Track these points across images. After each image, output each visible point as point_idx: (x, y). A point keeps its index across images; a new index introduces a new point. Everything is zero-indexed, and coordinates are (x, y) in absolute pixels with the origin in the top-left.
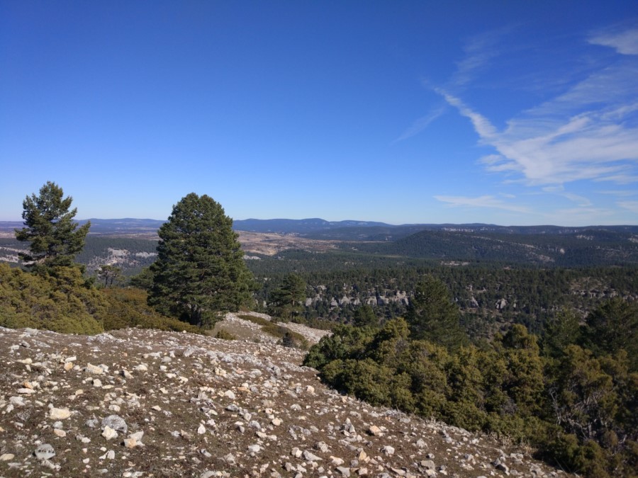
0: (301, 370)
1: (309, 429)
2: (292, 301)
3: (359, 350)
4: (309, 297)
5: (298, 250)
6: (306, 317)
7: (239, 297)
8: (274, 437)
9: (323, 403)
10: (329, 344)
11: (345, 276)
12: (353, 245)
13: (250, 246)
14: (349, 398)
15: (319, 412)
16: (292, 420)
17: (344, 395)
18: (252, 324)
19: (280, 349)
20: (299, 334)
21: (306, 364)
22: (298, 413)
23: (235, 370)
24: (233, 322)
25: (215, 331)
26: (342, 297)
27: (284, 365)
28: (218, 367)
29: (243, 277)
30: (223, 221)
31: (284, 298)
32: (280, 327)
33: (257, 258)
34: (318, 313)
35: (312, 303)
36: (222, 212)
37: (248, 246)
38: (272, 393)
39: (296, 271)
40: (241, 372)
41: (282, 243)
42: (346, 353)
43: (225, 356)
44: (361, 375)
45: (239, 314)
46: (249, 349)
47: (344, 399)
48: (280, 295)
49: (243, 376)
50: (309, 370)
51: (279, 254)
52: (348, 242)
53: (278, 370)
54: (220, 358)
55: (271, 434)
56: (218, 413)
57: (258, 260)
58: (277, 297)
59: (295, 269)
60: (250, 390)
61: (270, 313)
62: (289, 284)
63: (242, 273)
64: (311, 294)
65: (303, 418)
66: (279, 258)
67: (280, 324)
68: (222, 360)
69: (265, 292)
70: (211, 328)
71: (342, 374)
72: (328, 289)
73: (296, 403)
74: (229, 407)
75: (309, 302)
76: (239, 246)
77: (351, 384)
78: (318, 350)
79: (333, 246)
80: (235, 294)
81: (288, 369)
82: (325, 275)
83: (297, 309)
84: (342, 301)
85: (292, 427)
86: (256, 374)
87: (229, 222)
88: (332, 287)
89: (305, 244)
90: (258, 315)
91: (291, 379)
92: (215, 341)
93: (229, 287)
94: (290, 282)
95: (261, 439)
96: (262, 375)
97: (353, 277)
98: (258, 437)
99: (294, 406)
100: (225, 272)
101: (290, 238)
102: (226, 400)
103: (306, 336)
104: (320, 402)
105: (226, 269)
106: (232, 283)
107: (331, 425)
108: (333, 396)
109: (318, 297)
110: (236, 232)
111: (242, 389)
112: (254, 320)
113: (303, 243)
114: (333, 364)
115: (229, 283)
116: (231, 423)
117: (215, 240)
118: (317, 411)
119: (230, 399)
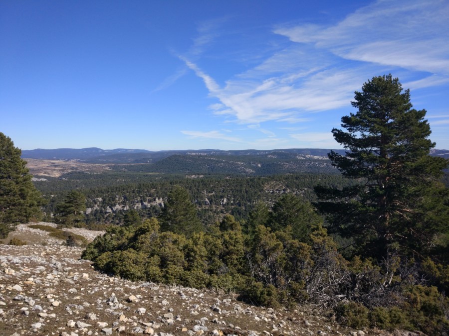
0: (79, 262)
1: (82, 305)
2: (75, 211)
3: (124, 243)
4: (89, 207)
5: (79, 173)
6: (87, 223)
7: (28, 211)
8: (54, 315)
9: (94, 285)
10: (101, 242)
11: (118, 189)
12: (124, 167)
13: (39, 171)
14: (115, 278)
15: (91, 292)
16: (69, 301)
17: (111, 276)
18: (41, 232)
19: (63, 249)
20: (80, 236)
21: (83, 258)
22: (75, 294)
23: (22, 268)
24: (24, 231)
25: (8, 239)
26: (115, 205)
27: (65, 261)
28: (7, 268)
29: (32, 196)
30: (13, 151)
31: (68, 210)
32: (65, 232)
33: (44, 180)
34: (96, 218)
35: (92, 212)
36: (12, 144)
37: (36, 170)
38: (53, 283)
39: (78, 188)
40: (28, 270)
41: (65, 168)
42: (114, 246)
43: (14, 259)
44: (124, 261)
45: (29, 225)
46: (37, 251)
47: (111, 279)
48: (64, 207)
49: (29, 273)
50: (86, 262)
51: (63, 176)
52: (119, 165)
53: (59, 265)
54: (9, 261)
55: (51, 313)
56: (7, 303)
57: (45, 181)
58: (61, 209)
59: (77, 186)
60: (35, 282)
61: (56, 221)
62: (72, 199)
63: (31, 192)
64: (90, 205)
65: (78, 298)
66: (64, 179)
67: (64, 229)
68: (11, 262)
69: (52, 206)
70: (4, 237)
71: (110, 262)
72: (104, 200)
73: (72, 287)
74: (16, 298)
75: (89, 211)
76: (28, 171)
77: (117, 268)
78: (93, 247)
79: (108, 168)
80: (25, 209)
81: (68, 263)
82: (102, 190)
83: (79, 217)
84: (115, 209)
85: (68, 305)
86: (40, 270)
87: (18, 152)
88: (107, 199)
89: (85, 167)
90: (45, 224)
91: (70, 271)
92: (8, 247)
93: (20, 204)
94: (72, 197)
95: (43, 318)
96: (46, 270)
97: (124, 190)
98: (40, 316)
99: (71, 290)
100: (15, 192)
101: (73, 163)
102: (15, 292)
103: (86, 236)
104: (92, 284)
105: (16, 190)
106: (22, 201)
107: (100, 299)
108: (103, 278)
109: (96, 207)
110: (25, 159)
111: (28, 283)
112: (42, 228)
113: (83, 167)
114: (104, 255)
115: (19, 201)
116: (18, 309)
117: (5, 167)
118: (89, 291)
119: (17, 291)
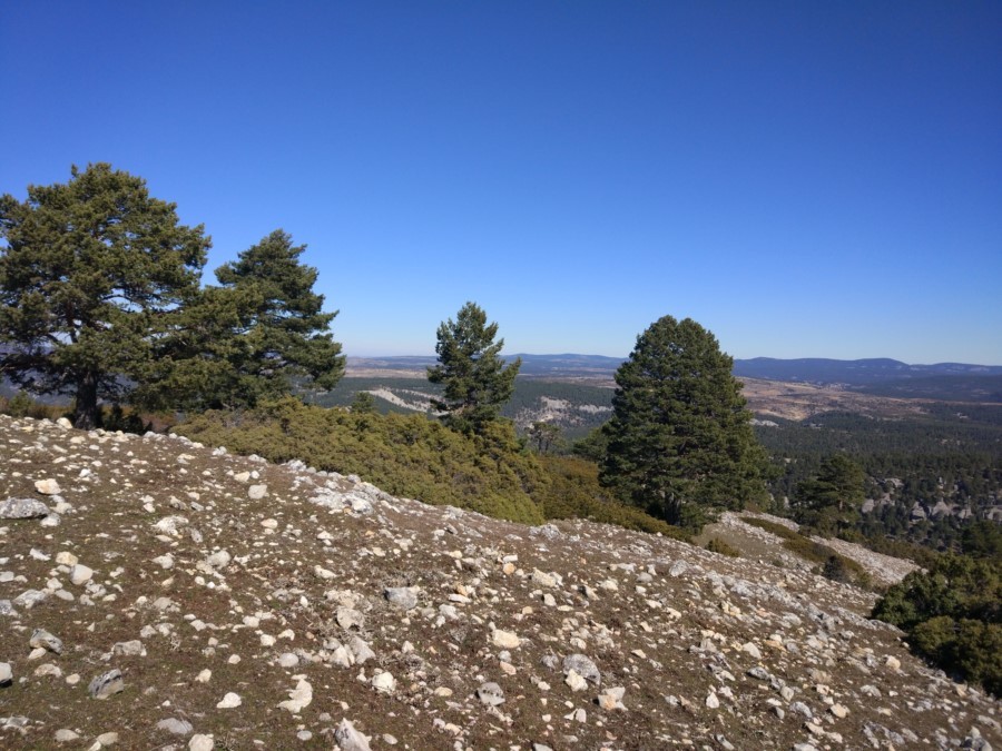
0: (870, 624)
1: (901, 733)
2: (839, 502)
3: (987, 605)
4: (868, 497)
5: (848, 414)
6: (863, 532)
7: (743, 487)
8: (838, 737)
9: (920, 691)
10: (922, 587)
11: (943, 464)
12: (959, 408)
13: (761, 403)
14: (971, 689)
15: (916, 706)
16: (866, 713)
17: (960, 681)
18: (766, 534)
19: (821, 583)
20: (851, 561)
21: (879, 616)
22: (875, 701)
23: (755, 609)
24: (733, 528)
25: (704, 538)
26: (935, 502)
27: (837, 613)
28: (726, 600)
29: (750, 455)
30: (717, 361)
31: (824, 496)
32: (816, 545)
33: (772, 424)
34: (886, 526)
35: (875, 508)
36: (716, 345)
37: (757, 402)
38: (825, 660)
39: (844, 450)
40: (765, 615)
41: (816, 401)
42: (959, 606)
43: (736, 585)
44: (996, 651)
45: (742, 515)
46: (768, 575)
47: (961, 689)
48: (816, 489)
49: (769, 622)
50: (886, 627)
51: (812, 419)
52: (947, 402)
53: (830, 621)
54: (728, 587)
55: (831, 731)
56: (736, 677)
57: (774, 427)
58: (809, 493)
59: (841, 445)
60: (786, 647)
61: (798, 519)
62: (833, 473)
63: (748, 448)
64: (872, 493)
65: (887, 712)
66: (813, 425)
67: (815, 539)
68: (732, 589)
69: (786, 482)
70: (696, 533)
71: (954, 644)
72: (907, 485)
73: (871, 684)
74: (753, 672)
75: (869, 505)
76: (744, 403)
77: (974, 665)
78: (901, 595)
79: (917, 410)
80: (738, 482)
81: (844, 620)
82: (901, 461)
83: (848, 517)
84: (934, 510)
85: (868, 724)
86: (791, 622)
87: (728, 362)
88: (914, 483)
89: (862, 403)
90: (775, 520)
91: (853, 640)
92: (710, 556)
93: (727, 470)
94: (834, 469)
95: (815, 736)
96: (802, 625)
97: (958, 466)
98: (810, 732)
99: (866, 688)
100: (720, 444)
101: (834, 392)
102: (745, 657)
103: (866, 565)
104: (914, 688)
105: (722, 439)
106: (731, 463)
107: (942, 734)
108: (938, 680)
109: (886, 499)
110: (740, 379)
111: (772, 644)
112: (769, 527)
113: (857, 402)
114: (935, 623)
115: (726, 463)
116: (759, 698)
117: (703, 391)
118: (910, 704)
119: (752, 657)
